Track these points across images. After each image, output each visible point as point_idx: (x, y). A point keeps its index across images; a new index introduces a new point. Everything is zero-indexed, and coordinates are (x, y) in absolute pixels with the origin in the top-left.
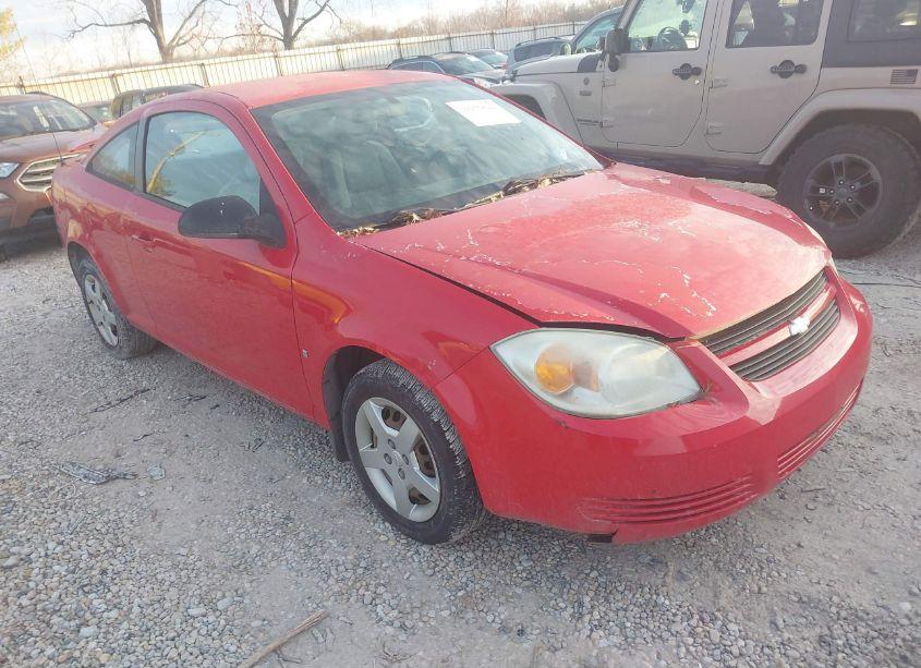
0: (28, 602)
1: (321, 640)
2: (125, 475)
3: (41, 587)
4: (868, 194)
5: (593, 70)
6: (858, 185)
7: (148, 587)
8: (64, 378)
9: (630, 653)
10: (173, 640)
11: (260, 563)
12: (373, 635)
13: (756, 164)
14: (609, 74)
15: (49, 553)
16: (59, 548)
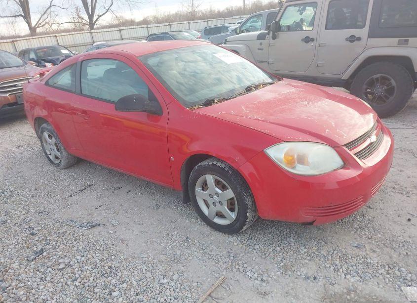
0: (79, 284)
1: (228, 289)
2: (99, 224)
3: (82, 276)
4: (390, 91)
5: (264, 39)
6: (385, 87)
7: (136, 273)
8: (46, 182)
9: (366, 284)
10: (159, 294)
11: (183, 258)
12: (251, 285)
13: (340, 79)
14: (272, 41)
15: (79, 261)
16: (83, 259)
